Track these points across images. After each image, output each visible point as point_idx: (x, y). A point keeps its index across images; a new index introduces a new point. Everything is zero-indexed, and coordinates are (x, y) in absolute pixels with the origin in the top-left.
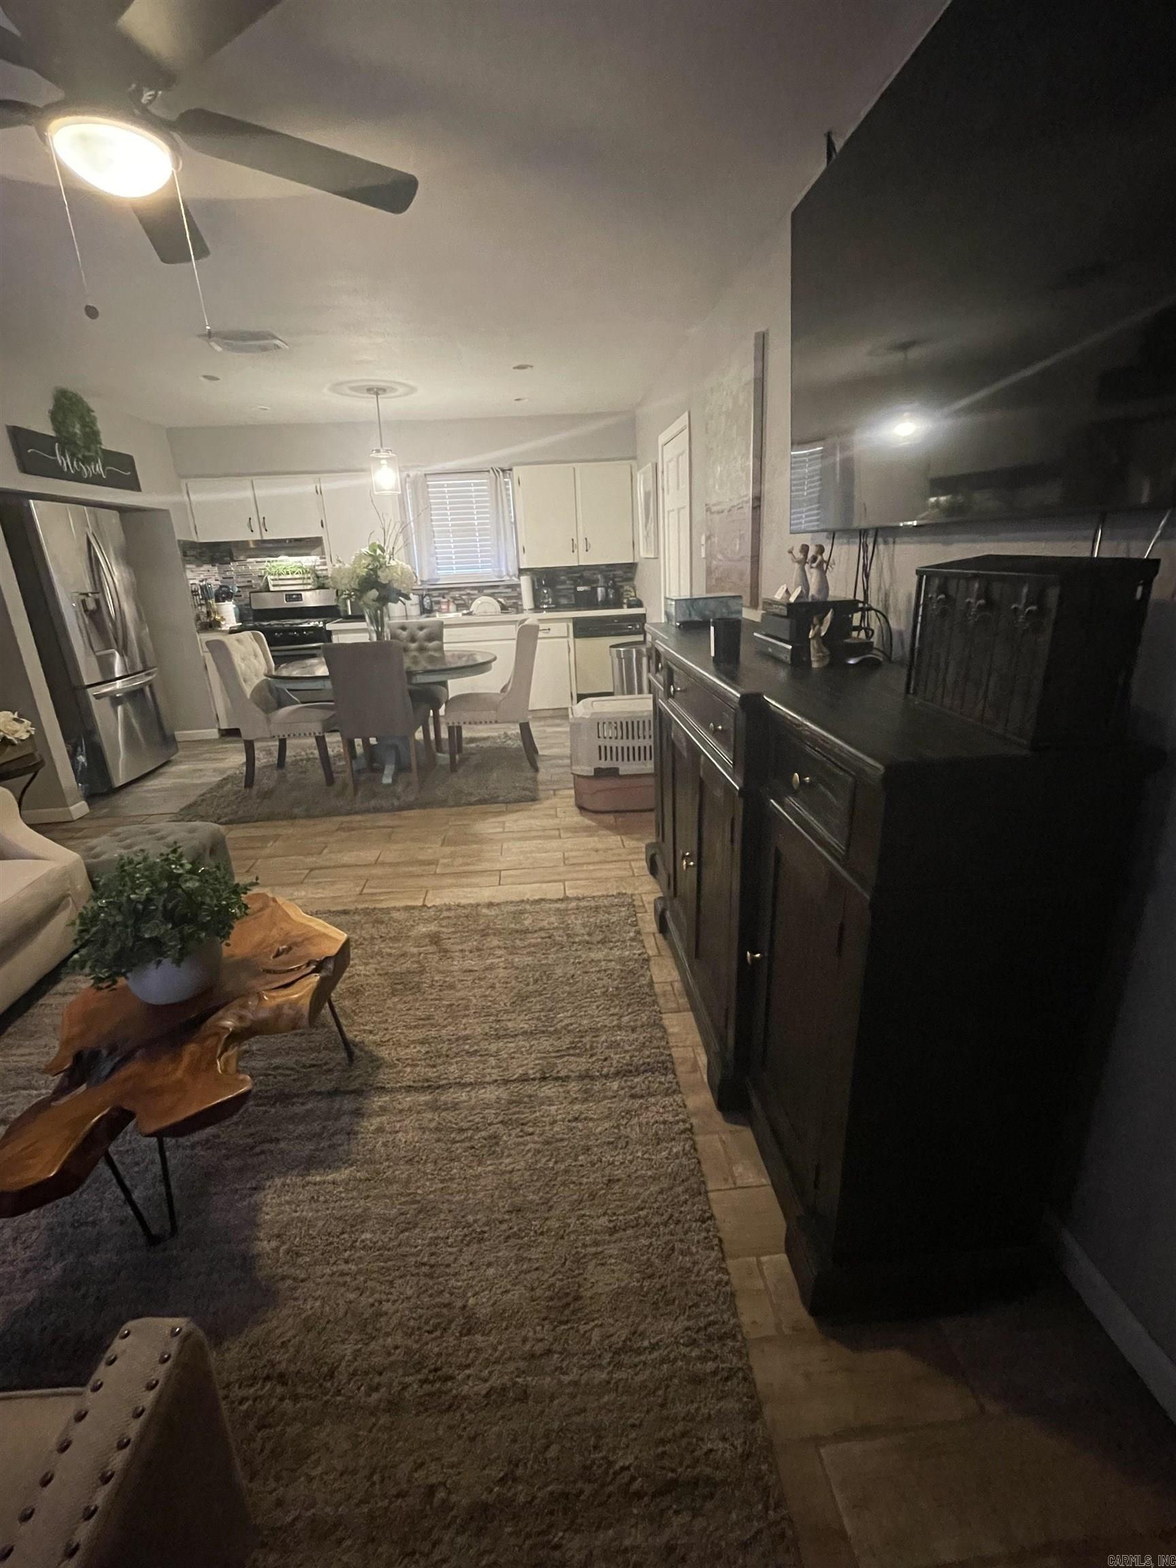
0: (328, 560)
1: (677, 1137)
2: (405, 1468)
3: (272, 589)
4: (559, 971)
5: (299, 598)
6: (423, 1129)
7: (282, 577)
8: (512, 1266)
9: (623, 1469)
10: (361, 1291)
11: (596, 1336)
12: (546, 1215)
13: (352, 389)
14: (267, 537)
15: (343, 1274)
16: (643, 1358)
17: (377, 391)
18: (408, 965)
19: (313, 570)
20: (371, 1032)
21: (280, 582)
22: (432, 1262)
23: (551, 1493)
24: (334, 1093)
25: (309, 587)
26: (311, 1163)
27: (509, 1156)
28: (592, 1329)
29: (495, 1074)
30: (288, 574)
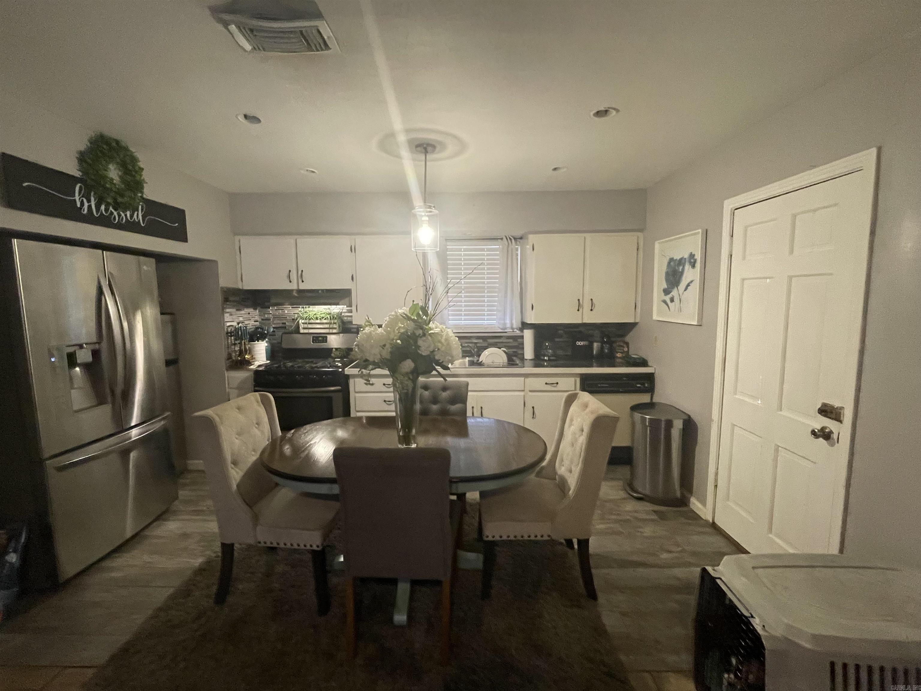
0: (354, 308)
3: (302, 331)
5: (325, 340)
7: (312, 321)
14: (302, 287)
17: (428, 149)
19: (339, 316)
21: (310, 326)
25: (335, 331)
30: (317, 319)
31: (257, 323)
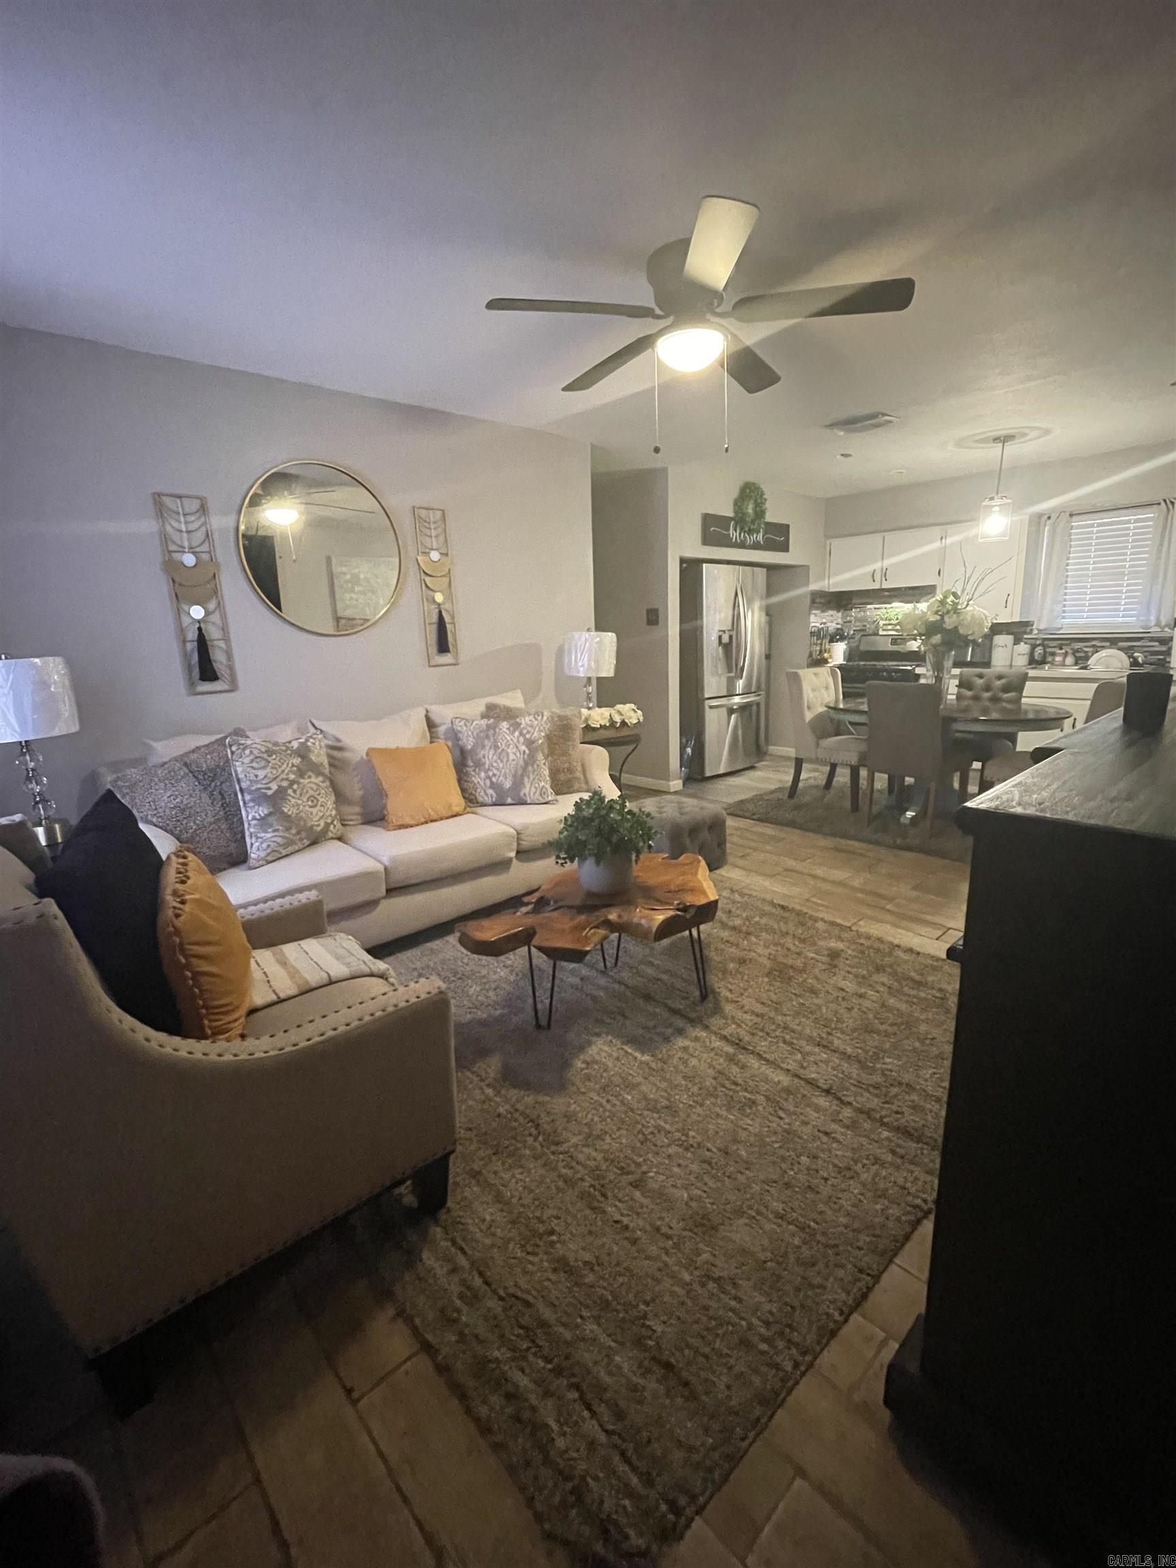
1: (903, 1205)
2: (552, 1212)
4: (923, 1028)
5: (904, 642)
6: (710, 1066)
7: (891, 622)
8: (692, 1178)
9: (649, 1327)
10: (603, 1120)
11: (705, 1256)
12: (743, 1170)
13: (976, 441)
14: (886, 586)
15: (601, 1105)
16: (722, 1296)
17: (1004, 439)
18: (799, 963)
20: (731, 990)
21: (889, 627)
22: (649, 1137)
23: (602, 1295)
24: (675, 1012)
26: (632, 1040)
27: (752, 1119)
28: (707, 1252)
29: (792, 1066)
30: (897, 619)
31: (839, 626)
